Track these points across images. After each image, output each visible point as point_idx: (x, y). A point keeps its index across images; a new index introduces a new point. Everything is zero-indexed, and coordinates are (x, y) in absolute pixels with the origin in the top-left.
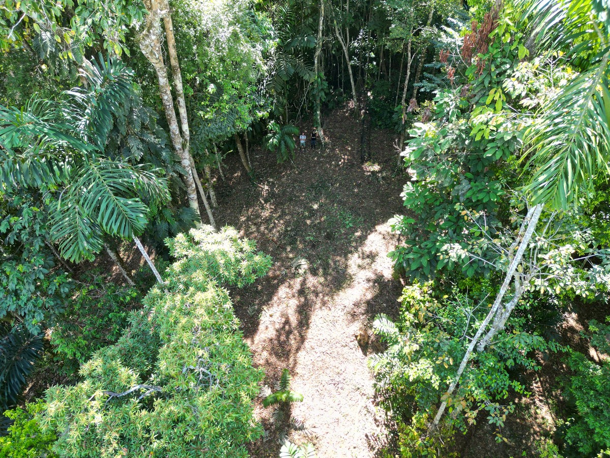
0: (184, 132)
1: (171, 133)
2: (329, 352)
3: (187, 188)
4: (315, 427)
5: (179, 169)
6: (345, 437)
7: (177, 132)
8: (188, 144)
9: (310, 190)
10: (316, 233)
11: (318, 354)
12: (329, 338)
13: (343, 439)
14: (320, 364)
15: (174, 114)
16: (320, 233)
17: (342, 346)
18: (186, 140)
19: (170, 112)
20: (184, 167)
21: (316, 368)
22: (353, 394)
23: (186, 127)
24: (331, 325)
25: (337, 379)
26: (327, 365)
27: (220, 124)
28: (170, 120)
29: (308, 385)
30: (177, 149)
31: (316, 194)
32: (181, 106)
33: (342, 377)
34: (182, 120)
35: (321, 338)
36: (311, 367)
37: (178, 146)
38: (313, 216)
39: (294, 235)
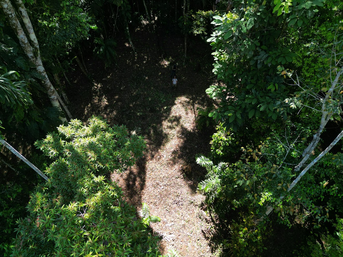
0: (33, 42)
1: (21, 43)
2: (168, 184)
3: (47, 90)
4: (171, 234)
5: (36, 75)
6: (191, 235)
7: (26, 41)
8: (39, 52)
9: (132, 82)
10: (143, 109)
11: (162, 187)
12: (167, 175)
13: (190, 237)
14: (165, 193)
15: (19, 23)
16: (146, 109)
17: (176, 178)
18: (36, 48)
19: (14, 21)
20: (40, 73)
21: (162, 196)
22: (189, 206)
23: (33, 36)
24: (166, 166)
25: (177, 199)
26: (169, 192)
27: (64, 32)
28: (15, 30)
29: (160, 208)
30: (30, 57)
31: (137, 84)
32: (24, 16)
33: (180, 198)
34: (29, 30)
35: (162, 176)
36: (159, 196)
37: (30, 55)
38: (139, 99)
39: (129, 113)
